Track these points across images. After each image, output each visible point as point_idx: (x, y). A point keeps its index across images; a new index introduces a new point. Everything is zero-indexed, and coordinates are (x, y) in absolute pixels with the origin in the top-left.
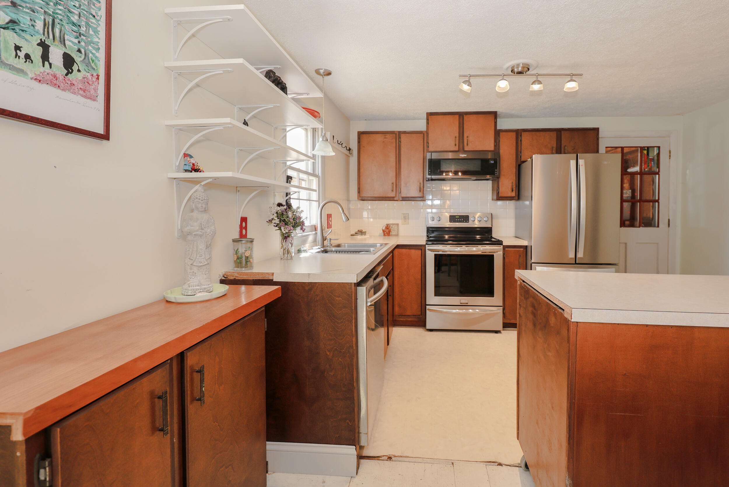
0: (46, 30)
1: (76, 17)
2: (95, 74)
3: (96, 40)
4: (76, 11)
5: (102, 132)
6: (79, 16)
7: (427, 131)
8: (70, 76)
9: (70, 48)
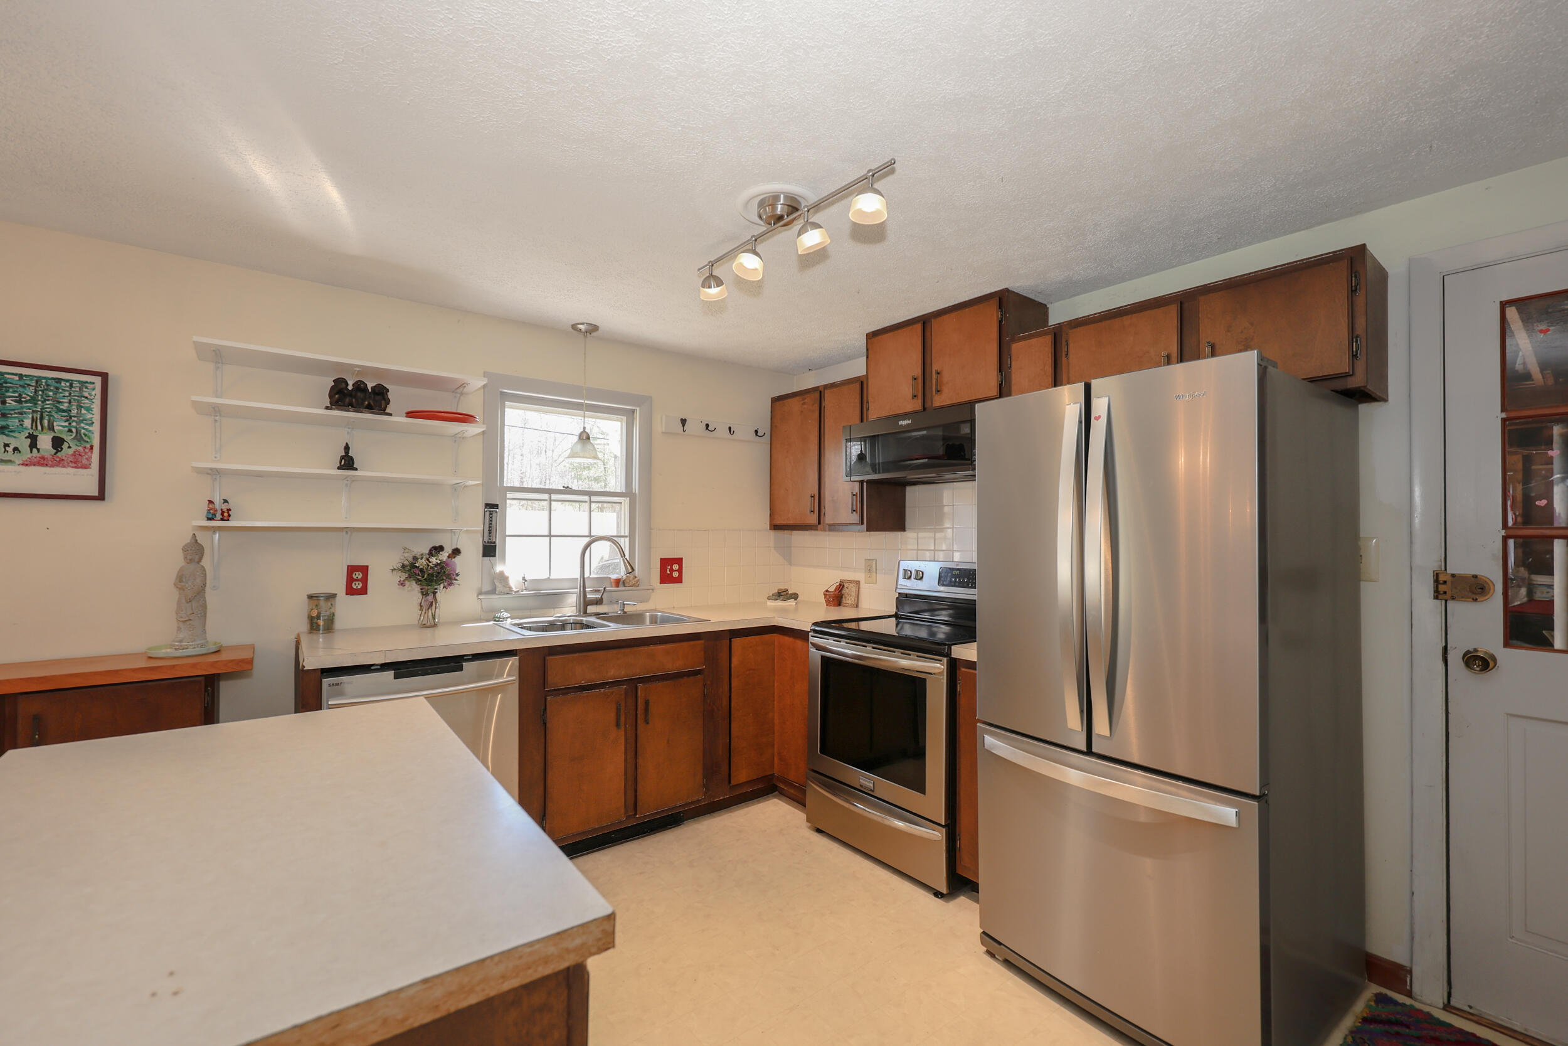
0: (34, 424)
1: (66, 405)
2: (88, 446)
3: (89, 417)
4: (66, 400)
5: (96, 494)
6: (70, 402)
7: (867, 376)
8: (59, 454)
9: (60, 431)
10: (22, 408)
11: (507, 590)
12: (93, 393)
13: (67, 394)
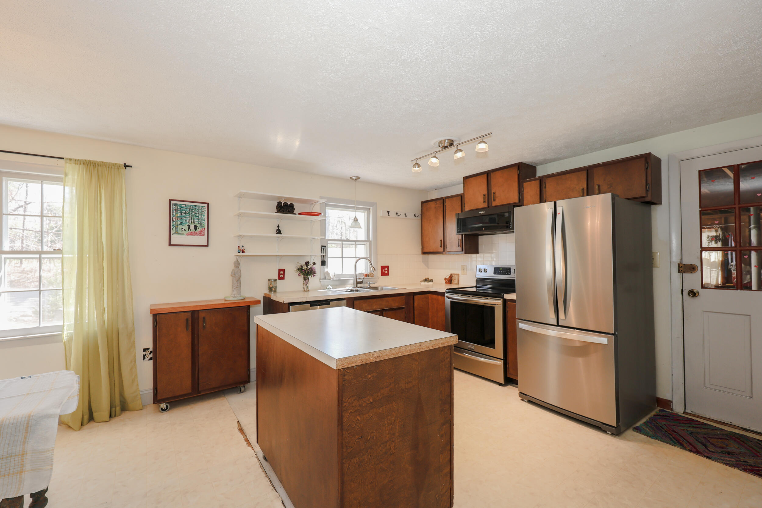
0: (189, 221)
1: (198, 214)
2: (204, 228)
3: (204, 218)
4: (198, 213)
5: (206, 245)
6: (199, 213)
7: (464, 194)
8: (196, 231)
9: (196, 223)
10: (186, 216)
11: (329, 278)
12: (205, 210)
13: (198, 210)
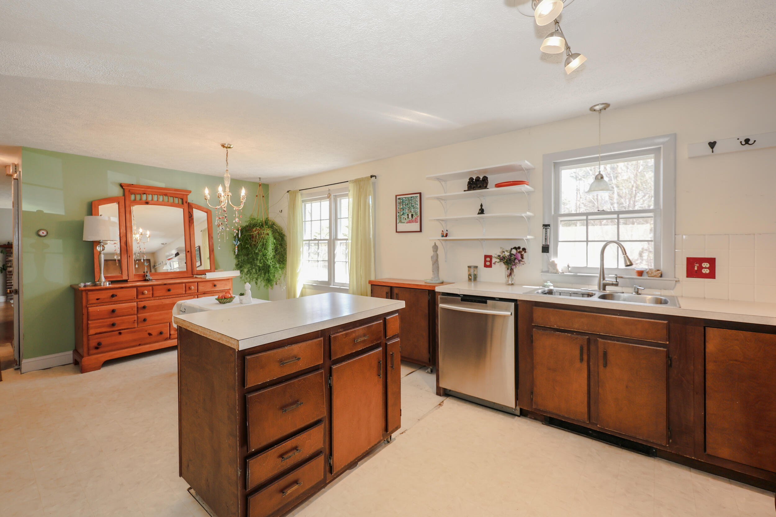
0: (408, 211)
1: (413, 204)
2: (418, 215)
5: (419, 230)
8: (413, 219)
9: (412, 212)
10: (406, 207)
12: (418, 199)
13: (413, 201)
